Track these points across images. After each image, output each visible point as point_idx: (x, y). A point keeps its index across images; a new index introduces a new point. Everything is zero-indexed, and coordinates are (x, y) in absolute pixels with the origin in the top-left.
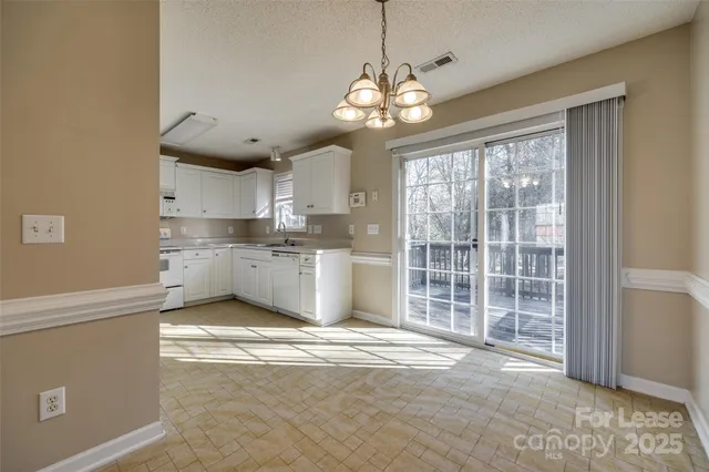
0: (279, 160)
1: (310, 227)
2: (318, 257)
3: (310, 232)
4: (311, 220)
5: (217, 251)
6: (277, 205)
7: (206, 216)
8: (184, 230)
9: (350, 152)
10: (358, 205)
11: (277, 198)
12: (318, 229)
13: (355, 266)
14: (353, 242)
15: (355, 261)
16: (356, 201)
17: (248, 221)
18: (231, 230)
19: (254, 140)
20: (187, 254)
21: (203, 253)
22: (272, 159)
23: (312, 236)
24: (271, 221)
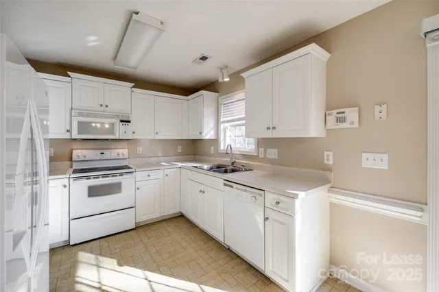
0: (227, 80)
1: (262, 150)
2: (298, 202)
3: (261, 156)
4: (263, 143)
5: (167, 172)
6: (222, 126)
7: (158, 137)
8: (140, 150)
9: (327, 55)
10: (341, 126)
11: (222, 120)
12: (273, 153)
13: (334, 208)
14: (331, 175)
15: (334, 201)
16: (341, 120)
17: (194, 141)
18: (180, 149)
19: (204, 58)
20: (140, 175)
21: (154, 174)
22: (220, 80)
23: (265, 160)
24: (215, 142)
